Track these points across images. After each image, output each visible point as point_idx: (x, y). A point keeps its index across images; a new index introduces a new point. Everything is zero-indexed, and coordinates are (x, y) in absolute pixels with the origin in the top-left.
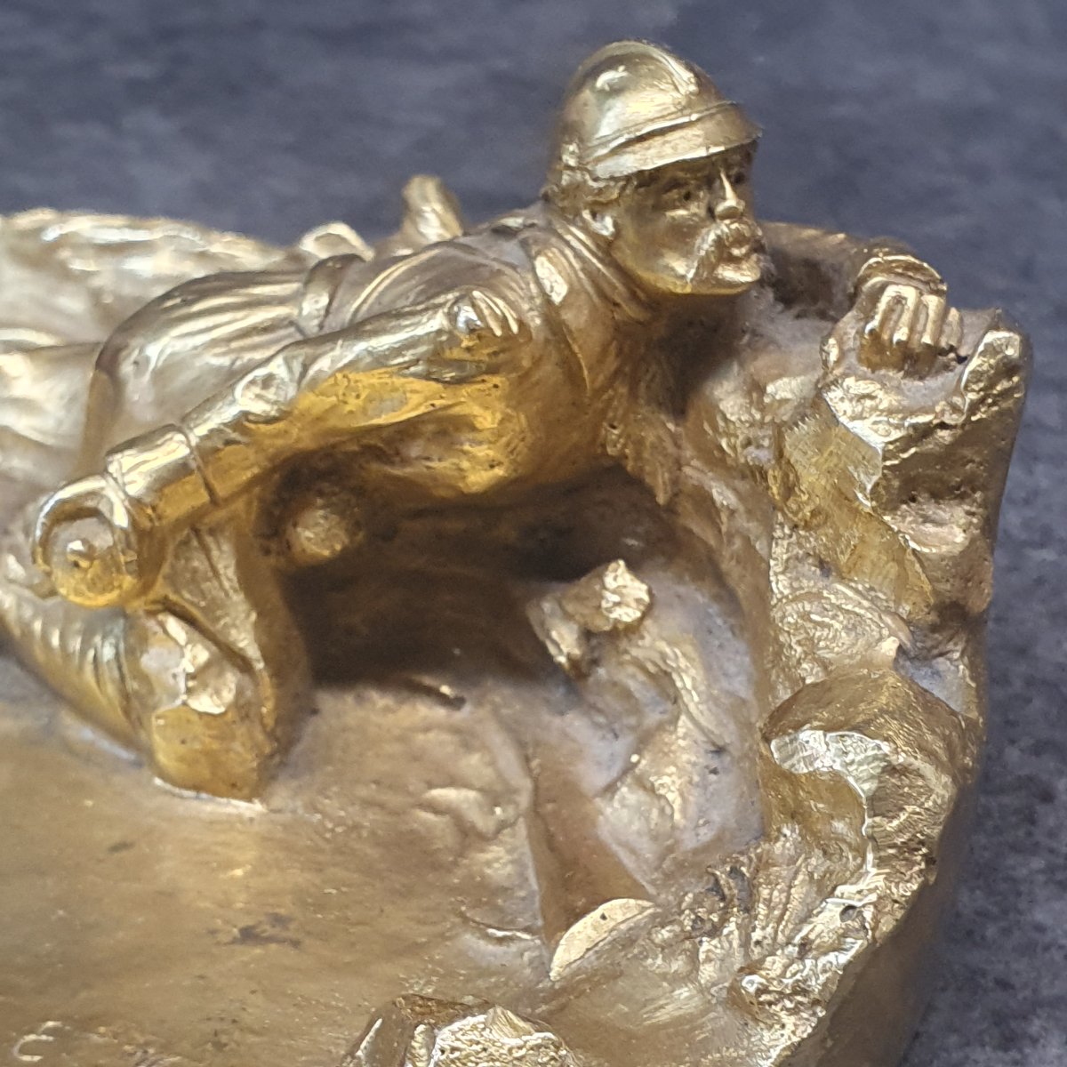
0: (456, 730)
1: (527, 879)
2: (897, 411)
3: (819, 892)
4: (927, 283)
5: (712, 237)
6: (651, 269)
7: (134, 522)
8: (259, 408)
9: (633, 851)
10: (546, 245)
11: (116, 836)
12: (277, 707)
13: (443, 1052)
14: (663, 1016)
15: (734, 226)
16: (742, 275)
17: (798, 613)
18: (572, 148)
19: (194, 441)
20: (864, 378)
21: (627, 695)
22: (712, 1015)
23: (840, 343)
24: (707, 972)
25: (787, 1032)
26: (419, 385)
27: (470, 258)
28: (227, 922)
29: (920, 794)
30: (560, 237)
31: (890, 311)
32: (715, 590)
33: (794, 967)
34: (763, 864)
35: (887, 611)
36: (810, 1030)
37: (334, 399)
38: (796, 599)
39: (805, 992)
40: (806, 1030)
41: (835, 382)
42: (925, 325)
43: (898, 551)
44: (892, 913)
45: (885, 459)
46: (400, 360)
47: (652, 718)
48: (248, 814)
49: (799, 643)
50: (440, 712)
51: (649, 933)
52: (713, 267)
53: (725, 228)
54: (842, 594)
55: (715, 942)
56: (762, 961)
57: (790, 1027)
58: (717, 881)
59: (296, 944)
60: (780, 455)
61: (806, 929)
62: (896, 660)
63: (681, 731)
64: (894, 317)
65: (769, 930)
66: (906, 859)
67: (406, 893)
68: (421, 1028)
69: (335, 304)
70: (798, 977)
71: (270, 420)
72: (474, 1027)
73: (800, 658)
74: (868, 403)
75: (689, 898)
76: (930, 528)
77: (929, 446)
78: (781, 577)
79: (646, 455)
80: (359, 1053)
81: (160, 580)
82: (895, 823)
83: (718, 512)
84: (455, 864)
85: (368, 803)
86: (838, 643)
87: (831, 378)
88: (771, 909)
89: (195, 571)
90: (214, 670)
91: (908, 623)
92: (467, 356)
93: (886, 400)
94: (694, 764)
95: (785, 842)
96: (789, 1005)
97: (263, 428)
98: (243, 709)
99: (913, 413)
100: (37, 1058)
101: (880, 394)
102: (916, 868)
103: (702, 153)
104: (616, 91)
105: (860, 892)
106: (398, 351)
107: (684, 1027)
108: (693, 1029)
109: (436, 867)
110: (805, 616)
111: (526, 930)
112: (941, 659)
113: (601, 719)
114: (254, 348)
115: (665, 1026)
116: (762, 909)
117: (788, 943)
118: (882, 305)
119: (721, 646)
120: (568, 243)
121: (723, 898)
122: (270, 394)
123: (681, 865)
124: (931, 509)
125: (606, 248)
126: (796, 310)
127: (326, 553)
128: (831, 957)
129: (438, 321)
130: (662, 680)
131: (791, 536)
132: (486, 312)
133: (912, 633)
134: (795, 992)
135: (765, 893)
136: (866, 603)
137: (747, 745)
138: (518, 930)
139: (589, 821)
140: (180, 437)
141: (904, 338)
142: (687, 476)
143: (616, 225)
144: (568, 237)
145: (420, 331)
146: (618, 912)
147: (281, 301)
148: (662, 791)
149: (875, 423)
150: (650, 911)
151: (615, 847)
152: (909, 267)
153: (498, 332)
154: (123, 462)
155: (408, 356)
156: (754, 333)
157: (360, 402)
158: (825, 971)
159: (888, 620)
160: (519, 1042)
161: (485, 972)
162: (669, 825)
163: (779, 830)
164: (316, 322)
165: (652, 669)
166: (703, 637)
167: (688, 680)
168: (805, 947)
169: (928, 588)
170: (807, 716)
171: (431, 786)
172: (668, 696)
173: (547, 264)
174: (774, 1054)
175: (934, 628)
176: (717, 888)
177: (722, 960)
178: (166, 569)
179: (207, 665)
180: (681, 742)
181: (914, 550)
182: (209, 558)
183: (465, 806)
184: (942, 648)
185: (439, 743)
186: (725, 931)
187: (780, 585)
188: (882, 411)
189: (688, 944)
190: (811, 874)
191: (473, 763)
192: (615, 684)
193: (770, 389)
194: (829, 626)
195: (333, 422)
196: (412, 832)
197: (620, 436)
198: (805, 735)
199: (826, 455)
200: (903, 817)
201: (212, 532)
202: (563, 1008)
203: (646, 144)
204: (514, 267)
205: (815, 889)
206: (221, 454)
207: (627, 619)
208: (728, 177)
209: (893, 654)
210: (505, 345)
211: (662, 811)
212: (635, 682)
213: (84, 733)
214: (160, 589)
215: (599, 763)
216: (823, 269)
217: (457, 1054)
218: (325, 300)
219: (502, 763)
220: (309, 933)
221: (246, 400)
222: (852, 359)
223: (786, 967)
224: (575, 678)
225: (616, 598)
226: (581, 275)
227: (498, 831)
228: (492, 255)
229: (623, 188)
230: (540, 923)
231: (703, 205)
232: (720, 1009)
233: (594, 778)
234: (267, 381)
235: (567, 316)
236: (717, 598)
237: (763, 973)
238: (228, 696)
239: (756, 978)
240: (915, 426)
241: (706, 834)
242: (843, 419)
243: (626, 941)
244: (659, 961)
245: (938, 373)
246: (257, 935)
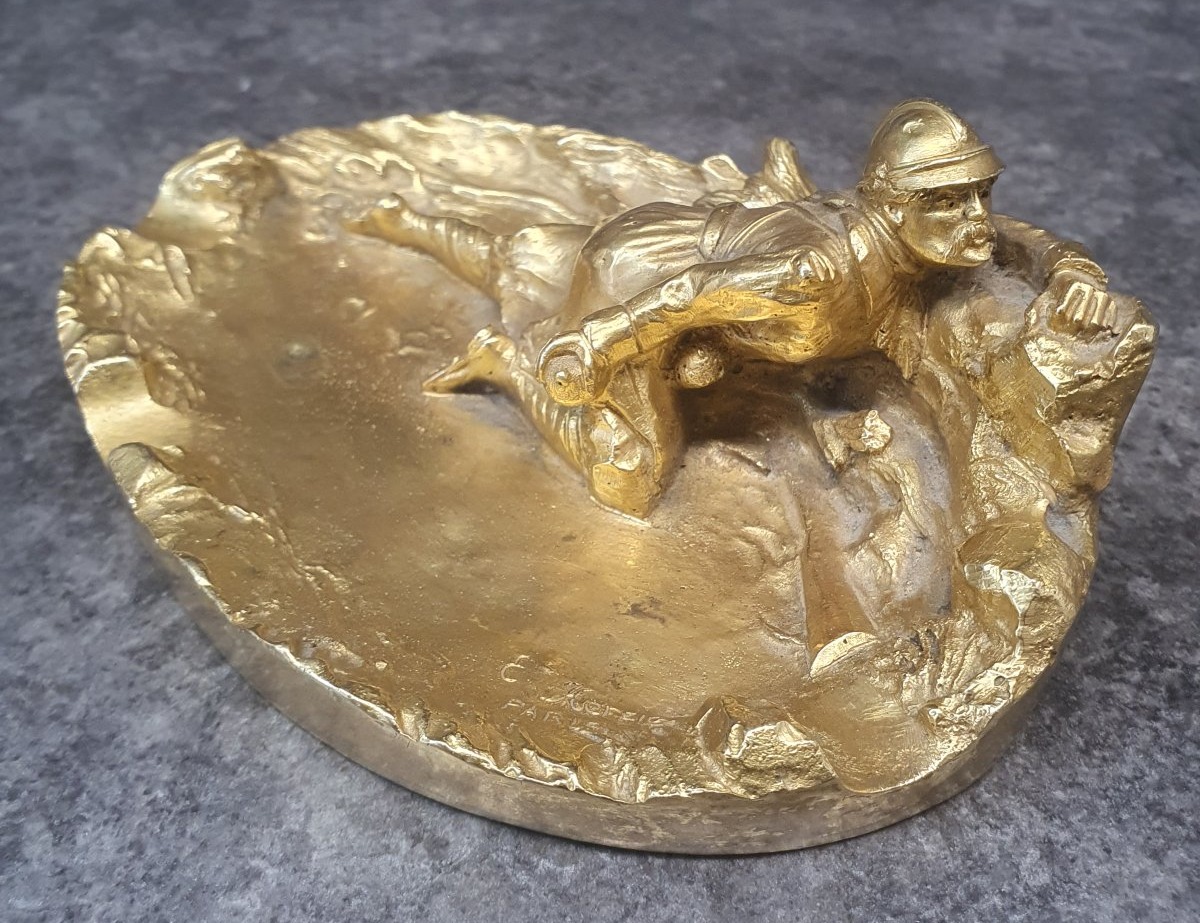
0: (764, 489)
1: (799, 598)
2: (1071, 365)
3: (982, 662)
4: (1095, 277)
5: (964, 231)
7: (594, 363)
8: (673, 302)
9: (865, 593)
10: (858, 223)
11: (568, 530)
12: (663, 468)
13: (748, 745)
14: (877, 716)
15: (978, 226)
16: (980, 255)
17: (986, 470)
18: (884, 166)
19: (633, 318)
20: (1050, 338)
21: (870, 488)
22: (906, 723)
23: (1038, 313)
24: (907, 695)
25: (952, 745)
26: (769, 303)
27: (809, 221)
28: (625, 599)
29: (1054, 615)
30: (867, 218)
31: (1073, 299)
32: (931, 432)
33: (962, 708)
34: (948, 634)
35: (1044, 480)
36: (966, 746)
37: (717, 304)
38: (987, 462)
39: (965, 724)
40: (963, 746)
41: (1032, 338)
42: (1095, 311)
43: (1055, 446)
44: (1026, 683)
45: (1058, 393)
46: (760, 287)
47: (884, 507)
48: (641, 527)
49: (984, 489)
50: (756, 475)
51: (873, 659)
52: (963, 250)
53: (973, 227)
54: (1016, 464)
55: (913, 678)
56: (941, 699)
57: (954, 743)
58: (918, 635)
59: (663, 621)
60: (988, 372)
61: (972, 685)
62: (1045, 513)
63: (901, 522)
64: (1076, 303)
65: (948, 679)
66: (1039, 652)
67: (728, 595)
68: (737, 726)
69: (723, 238)
70: (964, 714)
71: (678, 310)
72: (768, 732)
73: (984, 500)
74: (1052, 355)
75: (899, 642)
76: (1078, 437)
77: (1086, 388)
78: (978, 446)
79: (900, 349)
80: (698, 726)
81: (605, 392)
82: (1037, 630)
83: (941, 392)
84: (757, 579)
85: (709, 530)
86: (1012, 497)
87: (1029, 334)
88: (951, 666)
89: (625, 389)
90: (629, 445)
91: (1056, 491)
92: (801, 290)
93: (1064, 355)
94: (908, 544)
95: (964, 621)
96: (956, 729)
97: (673, 314)
98: (644, 469)
99: (1080, 367)
100: (514, 681)
101: (1061, 351)
102: (1045, 658)
103: (965, 180)
104: (915, 135)
105: (1009, 669)
106: (758, 282)
107: (888, 727)
108: (894, 729)
109: (746, 580)
110: (991, 474)
111: (797, 636)
112: (1072, 515)
113: (851, 499)
114: (673, 259)
115: (876, 723)
116: (945, 665)
117: (960, 692)
118: (1069, 295)
119: (931, 468)
120: (871, 223)
121: (921, 649)
122: (680, 295)
123: (894, 612)
124: (1081, 425)
125: (896, 229)
126: (1006, 272)
127: (701, 384)
128: (986, 707)
129: (788, 267)
130: (894, 486)
131: (988, 421)
132: (817, 265)
133: (1058, 497)
134: (960, 723)
135: (948, 654)
136: (1031, 474)
137: (942, 540)
138: (793, 636)
139: (839, 567)
140: (625, 315)
141: (1081, 318)
142: (924, 365)
143: (903, 217)
144: (873, 220)
145: (773, 272)
146: (856, 640)
147: (692, 232)
148: (887, 558)
149: (1054, 369)
150: (875, 641)
151: (854, 589)
152: (1086, 266)
153: (822, 279)
154: (592, 327)
155: (766, 285)
156: (979, 285)
157: (732, 308)
158: (981, 714)
159: (1043, 486)
160: (794, 744)
161: (771, 659)
162: (888, 580)
163: (960, 613)
164: (711, 248)
165: (888, 478)
166: (921, 459)
167: (910, 489)
168: (970, 698)
169: (1073, 474)
170: (989, 553)
171: (746, 523)
172: (895, 496)
173: (857, 235)
174: (943, 757)
175: (1072, 496)
176: (916, 640)
177: (917, 690)
178: (609, 385)
179: (627, 442)
180: (901, 529)
181: (1068, 452)
182: (634, 382)
183: (765, 540)
184: (1074, 509)
185: (753, 496)
186: (921, 673)
187: (977, 450)
188: (1060, 362)
189: (896, 675)
190: (979, 648)
191: (772, 513)
192: (862, 481)
193: (987, 327)
194: (1006, 484)
195: (714, 315)
196: (735, 553)
197: (886, 337)
198: (987, 568)
199: (1020, 382)
200: (1042, 627)
201: (637, 367)
202: (817, 697)
203: (931, 172)
204: (836, 234)
205: (980, 659)
206: (646, 327)
207: (875, 446)
208: (978, 193)
209: (1044, 509)
210: (825, 286)
211: (885, 569)
212: (876, 483)
213: (553, 460)
214: (605, 396)
215: (847, 526)
216: (1028, 251)
217: (756, 747)
218: (717, 236)
219: (789, 516)
220: (671, 614)
221: (667, 297)
222: (1044, 323)
223: (957, 707)
224: (837, 473)
225: (871, 434)
226: (877, 244)
227: (784, 562)
228: (823, 222)
229: (913, 197)
230: (805, 633)
231: (961, 210)
232: (912, 720)
233: (845, 536)
234: (679, 288)
235: (865, 269)
236: (933, 438)
237: (942, 707)
238: (636, 461)
239: (938, 711)
240: (1080, 377)
241: (911, 591)
242: (1035, 364)
243: (858, 660)
244: (877, 680)
245: (1097, 341)
246: (641, 611)
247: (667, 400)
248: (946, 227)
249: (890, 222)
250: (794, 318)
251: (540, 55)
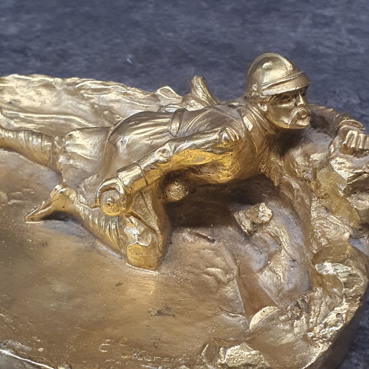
0: (213, 249)
1: (238, 297)
2: (352, 168)
3: (329, 308)
4: (359, 127)
5: (296, 112)
6: (277, 121)
7: (125, 192)
8: (161, 159)
9: (269, 290)
10: (246, 113)
11: (117, 281)
12: (163, 244)
13: (228, 356)
14: (284, 342)
15: (302, 110)
16: (304, 123)
17: (319, 223)
18: (256, 85)
19: (143, 168)
20: (341, 157)
21: (265, 242)
22: (298, 343)
23: (334, 146)
24: (296, 330)
25: (320, 349)
26: (209, 154)
27: (223, 114)
28: (153, 309)
29: (359, 282)
30: (250, 110)
31: (349, 138)
32: (291, 211)
33: (323, 330)
34: (312, 299)
35: (346, 224)
36: (327, 348)
37: (184, 157)
38: (319, 219)
39: (326, 338)
40: (326, 348)
41: (333, 158)
42: (360, 143)
43: (350, 208)
44: (351, 315)
45: (348, 182)
46: (204, 147)
47: (273, 249)
48: (154, 275)
49: (320, 232)
50: (208, 244)
51: (278, 317)
52: (296, 121)
53: (299, 110)
54: (333, 218)
55: (298, 321)
56: (313, 328)
57: (321, 347)
58: (298, 303)
59: (174, 316)
60: (315, 177)
61: (326, 320)
62: (349, 239)
63: (282, 254)
64: (351, 140)
65: (315, 319)
66: (354, 300)
67: (204, 301)
68: (222, 348)
69: (181, 126)
70: (324, 333)
71: (164, 162)
72: (237, 349)
73: (320, 237)
74: (343, 165)
75: (289, 307)
76: (360, 201)
77: (360, 178)
78: (314, 212)
79: (272, 172)
80: (202, 354)
81: (131, 207)
82: (352, 290)
83: (294, 190)
84: (217, 291)
85: (189, 272)
86: (332, 233)
87: (331, 157)
88: (315, 313)
89: (140, 205)
90: (145, 233)
91: (352, 228)
92: (224, 146)
93: (348, 164)
94: (287, 264)
95: (318, 293)
96: (321, 341)
97: (163, 165)
98: (153, 245)
99: (356, 169)
100: (106, 351)
101: (347, 163)
102: (357, 303)
103: (294, 89)
104: (269, 69)
105: (341, 310)
106: (203, 145)
107: (290, 346)
108: (293, 346)
109: (211, 293)
110: (322, 224)
111: (241, 314)
112: (362, 239)
113: (256, 248)
114: (157, 138)
115: (284, 345)
116: (312, 313)
117: (321, 323)
118: (347, 137)
119: (293, 228)
120: (253, 112)
121: (300, 308)
122: (164, 155)
123: (284, 295)
124: (360, 196)
125: (264, 114)
126: (317, 130)
127: (178, 199)
128: (333, 328)
129: (216, 136)
130: (276, 238)
131: (317, 200)
132: (230, 134)
133: (354, 231)
134: (323, 337)
135: (313, 308)
136: (340, 222)
137: (303, 260)
138: (238, 314)
139: (256, 280)
140: (138, 167)
141: (354, 147)
142: (284, 179)
143: (268, 108)
144: (253, 111)
145: (210, 139)
146: (268, 310)
147: (165, 124)
148: (278, 273)
149: (345, 171)
150: (277, 310)
151: (264, 289)
152: (354, 123)
153: (234, 140)
154: (122, 174)
155: (207, 146)
156: (305, 138)
157: (191, 159)
158: (331, 332)
159: (347, 227)
160: (249, 353)
161: (229, 326)
162: (279, 282)
163: (316, 289)
164: (176, 131)
165: (273, 235)
166: (287, 223)
167: (284, 239)
168: (326, 325)
169: (359, 219)
170: (325, 258)
171: (207, 267)
172: (278, 243)
173: (247, 119)
174: (317, 355)
175: (360, 230)
176: (297, 305)
177: (301, 327)
178: (133, 204)
179: (144, 232)
180: (282, 258)
181: (356, 209)
182: (144, 201)
183: (217, 273)
184: (362, 236)
185: (208, 253)
186: (302, 318)
187: (314, 214)
188: (347, 168)
189: (290, 322)
190: (326, 303)
191: (218, 260)
192: (261, 238)
193: (311, 156)
194: (329, 228)
195: (182, 163)
196: (203, 281)
197: (265, 167)
198: (326, 264)
199: (329, 179)
200: (354, 288)
201: (145, 193)
202: (254, 339)
203: (278, 86)
204: (237, 119)
205: (328, 307)
206: (150, 172)
207: (265, 220)
208: (301, 94)
209: (348, 237)
210: (235, 144)
211: (277, 278)
212: (268, 238)
213: (103, 248)
214: (131, 210)
215: (256, 262)
216: (326, 119)
217: (232, 356)
218: (178, 125)
219: (227, 261)
220: (177, 313)
221: (157, 156)
222: (338, 151)
223: (320, 330)
224: (248, 236)
225: (263, 214)
226: (256, 122)
227: (229, 282)
228: (229, 114)
229: (271, 98)
230: (244, 312)
231: (293, 103)
232: (300, 341)
233: (256, 267)
234: (164, 151)
235: (253, 134)
236: (291, 214)
237: (314, 332)
238: (150, 241)
239: (312, 333)
240: (356, 173)
241: (291, 286)
242: (336, 170)
243: (271, 319)
244: (282, 326)
245: (363, 156)
246: (162, 313)
247: (161, 209)
248: (288, 111)
249: (261, 112)
250: (222, 161)
251: (37, 37)
